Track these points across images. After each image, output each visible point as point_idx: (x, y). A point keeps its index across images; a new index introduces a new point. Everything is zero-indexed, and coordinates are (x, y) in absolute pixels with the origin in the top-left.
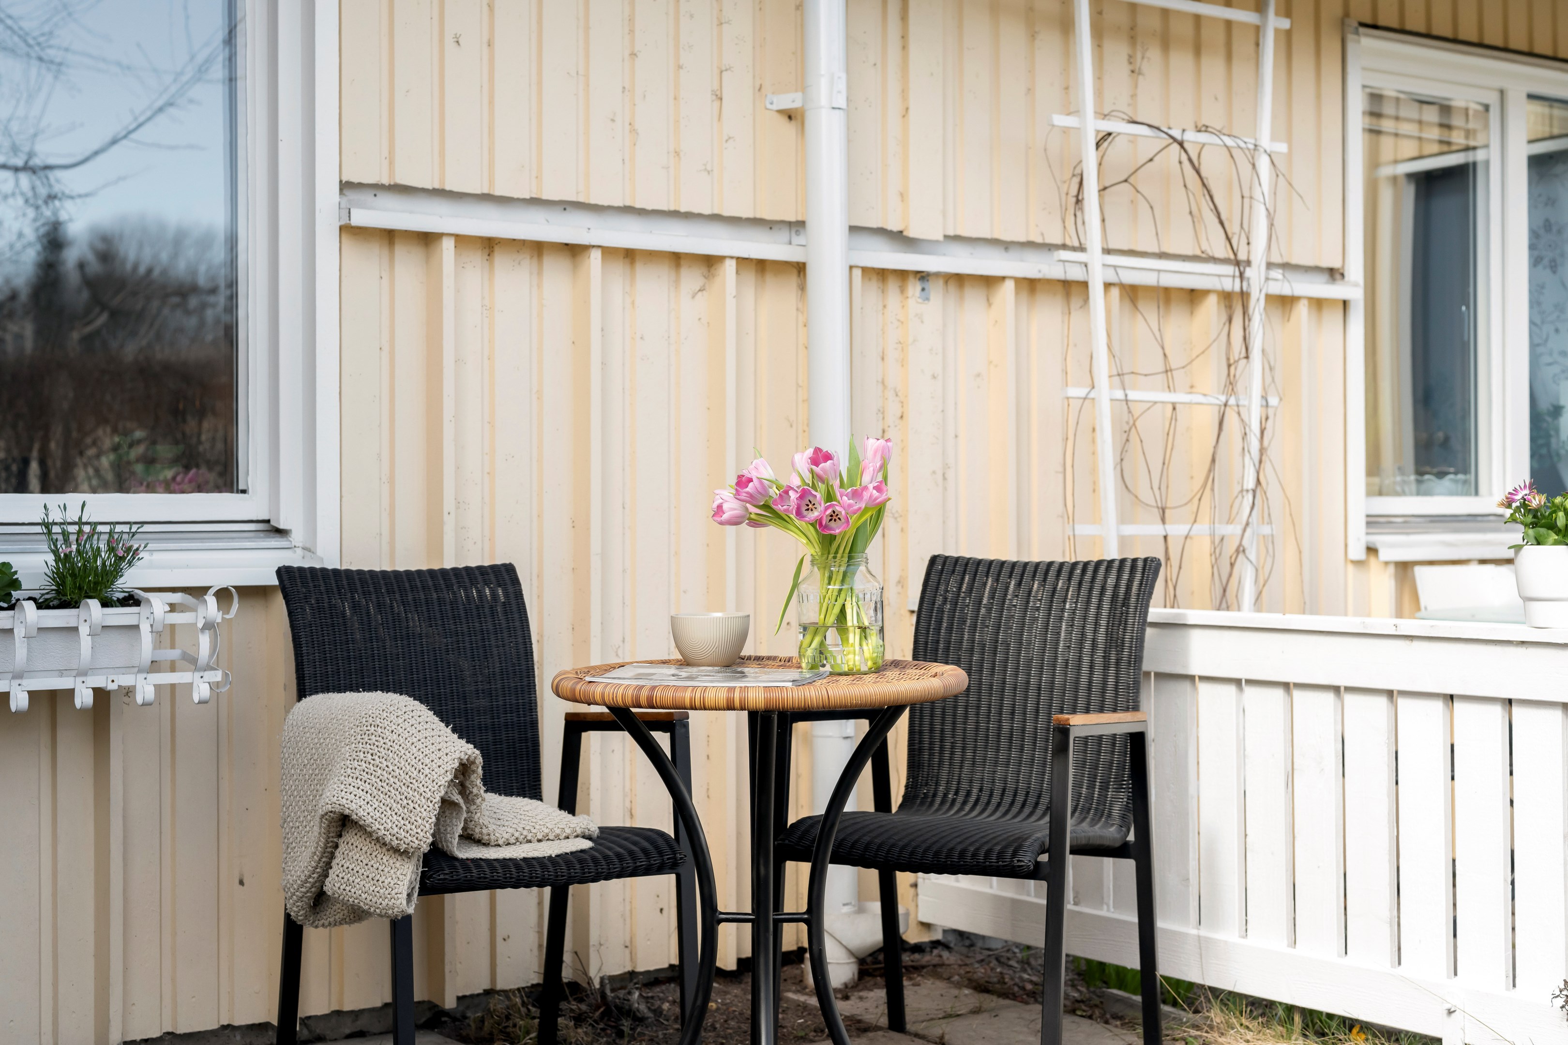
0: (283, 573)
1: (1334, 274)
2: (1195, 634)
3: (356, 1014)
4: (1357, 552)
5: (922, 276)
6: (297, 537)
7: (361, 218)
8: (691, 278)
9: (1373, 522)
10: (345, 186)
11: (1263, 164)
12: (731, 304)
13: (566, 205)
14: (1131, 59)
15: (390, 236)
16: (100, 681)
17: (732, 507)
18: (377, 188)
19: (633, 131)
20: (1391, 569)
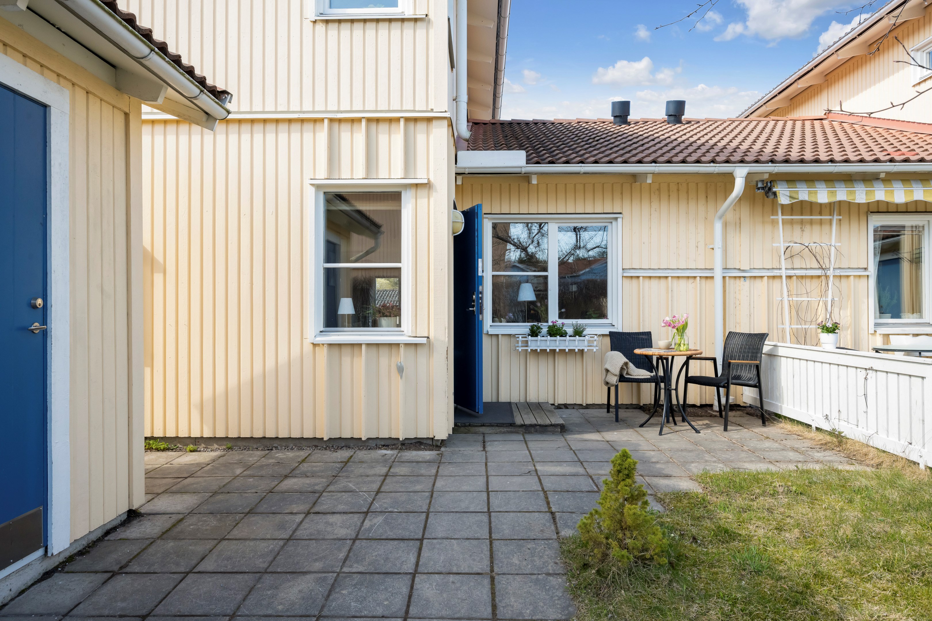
0: (610, 332)
1: (866, 269)
2: (779, 348)
3: (627, 405)
4: (871, 331)
5: (744, 277)
6: (616, 326)
7: (625, 275)
8: (691, 281)
9: (877, 325)
10: (623, 269)
11: (833, 249)
12: (698, 285)
13: (666, 269)
14: (801, 228)
15: (632, 277)
16: (579, 348)
17: (663, 324)
18: (630, 269)
19: (679, 255)
20: (882, 336)
